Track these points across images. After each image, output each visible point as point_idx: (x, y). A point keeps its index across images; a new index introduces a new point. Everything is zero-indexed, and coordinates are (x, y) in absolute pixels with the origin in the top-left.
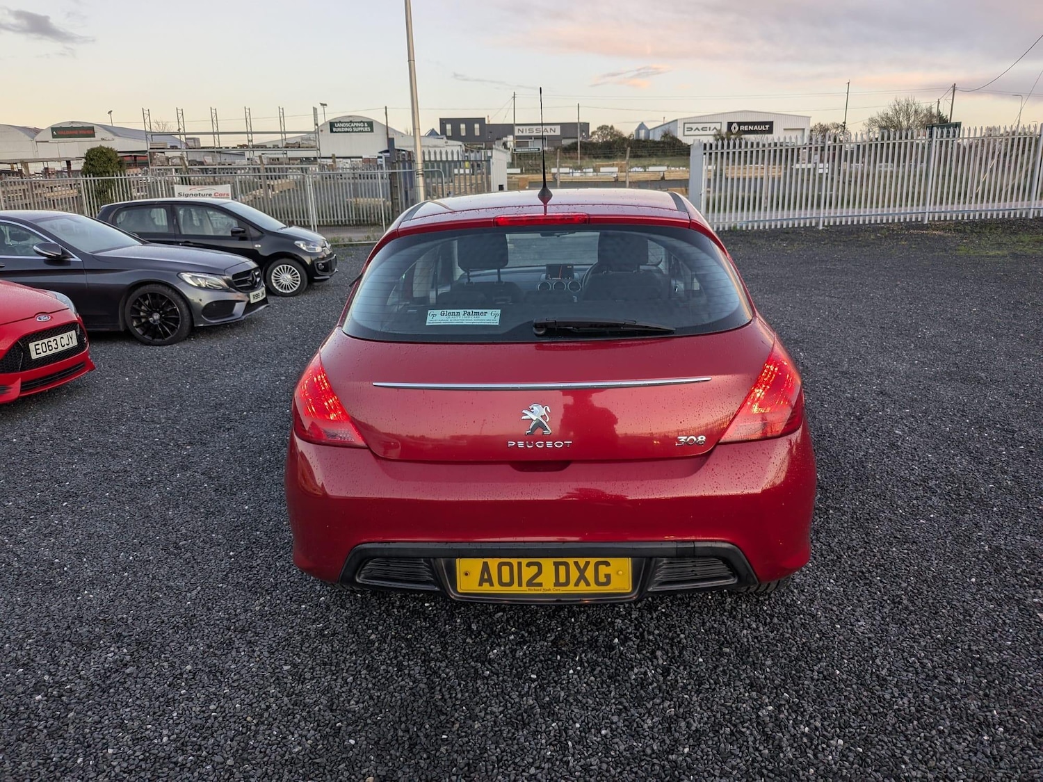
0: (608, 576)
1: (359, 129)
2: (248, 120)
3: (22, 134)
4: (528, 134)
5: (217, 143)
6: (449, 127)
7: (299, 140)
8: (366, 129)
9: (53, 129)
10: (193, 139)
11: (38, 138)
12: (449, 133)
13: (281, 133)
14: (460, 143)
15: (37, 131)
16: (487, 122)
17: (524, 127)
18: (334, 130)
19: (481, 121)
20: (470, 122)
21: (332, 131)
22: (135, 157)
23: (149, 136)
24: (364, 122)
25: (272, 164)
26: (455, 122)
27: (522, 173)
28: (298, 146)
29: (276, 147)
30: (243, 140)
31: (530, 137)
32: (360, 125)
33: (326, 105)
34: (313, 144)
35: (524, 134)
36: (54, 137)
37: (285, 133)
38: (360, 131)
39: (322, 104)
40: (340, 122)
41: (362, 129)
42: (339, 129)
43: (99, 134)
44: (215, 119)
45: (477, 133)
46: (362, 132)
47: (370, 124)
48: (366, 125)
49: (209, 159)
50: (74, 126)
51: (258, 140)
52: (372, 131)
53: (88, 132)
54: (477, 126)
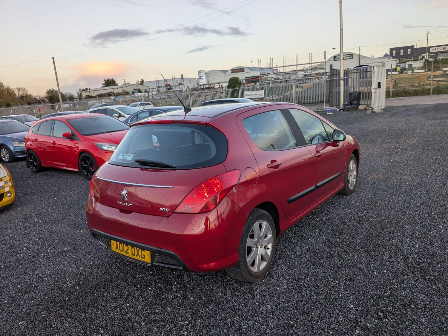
0: (144, 255)
1: (347, 58)
2: (297, 60)
3: (222, 73)
4: (438, 51)
5: (284, 70)
6: (394, 52)
7: (317, 66)
8: (350, 58)
9: (231, 70)
10: (276, 70)
11: (227, 74)
12: (394, 55)
13: (310, 64)
14: (396, 59)
15: (227, 71)
16: (415, 47)
17: (436, 48)
18: (335, 59)
19: (412, 47)
20: (405, 49)
21: (334, 60)
22: (253, 79)
23: (260, 70)
24: (349, 55)
25: (305, 77)
26: (398, 49)
27: (425, 72)
28: (316, 68)
29: (307, 70)
30: (294, 68)
31: (438, 52)
32: (347, 56)
33: (335, 49)
34: (322, 67)
35: (436, 51)
36: (232, 73)
37: (312, 63)
38: (347, 59)
39: (333, 49)
40: (338, 56)
41: (348, 58)
42: (338, 59)
43: (246, 70)
44: (284, 61)
45: (409, 53)
46: (348, 59)
47: (352, 55)
48: (350, 56)
49: (281, 77)
50: (238, 68)
51: (301, 67)
52: (353, 58)
53: (242, 70)
54: (409, 50)
